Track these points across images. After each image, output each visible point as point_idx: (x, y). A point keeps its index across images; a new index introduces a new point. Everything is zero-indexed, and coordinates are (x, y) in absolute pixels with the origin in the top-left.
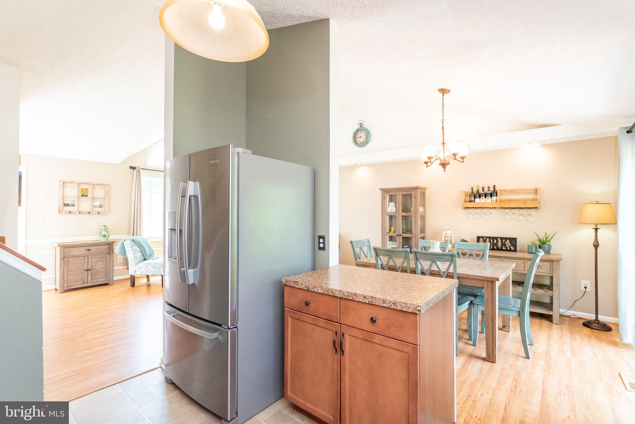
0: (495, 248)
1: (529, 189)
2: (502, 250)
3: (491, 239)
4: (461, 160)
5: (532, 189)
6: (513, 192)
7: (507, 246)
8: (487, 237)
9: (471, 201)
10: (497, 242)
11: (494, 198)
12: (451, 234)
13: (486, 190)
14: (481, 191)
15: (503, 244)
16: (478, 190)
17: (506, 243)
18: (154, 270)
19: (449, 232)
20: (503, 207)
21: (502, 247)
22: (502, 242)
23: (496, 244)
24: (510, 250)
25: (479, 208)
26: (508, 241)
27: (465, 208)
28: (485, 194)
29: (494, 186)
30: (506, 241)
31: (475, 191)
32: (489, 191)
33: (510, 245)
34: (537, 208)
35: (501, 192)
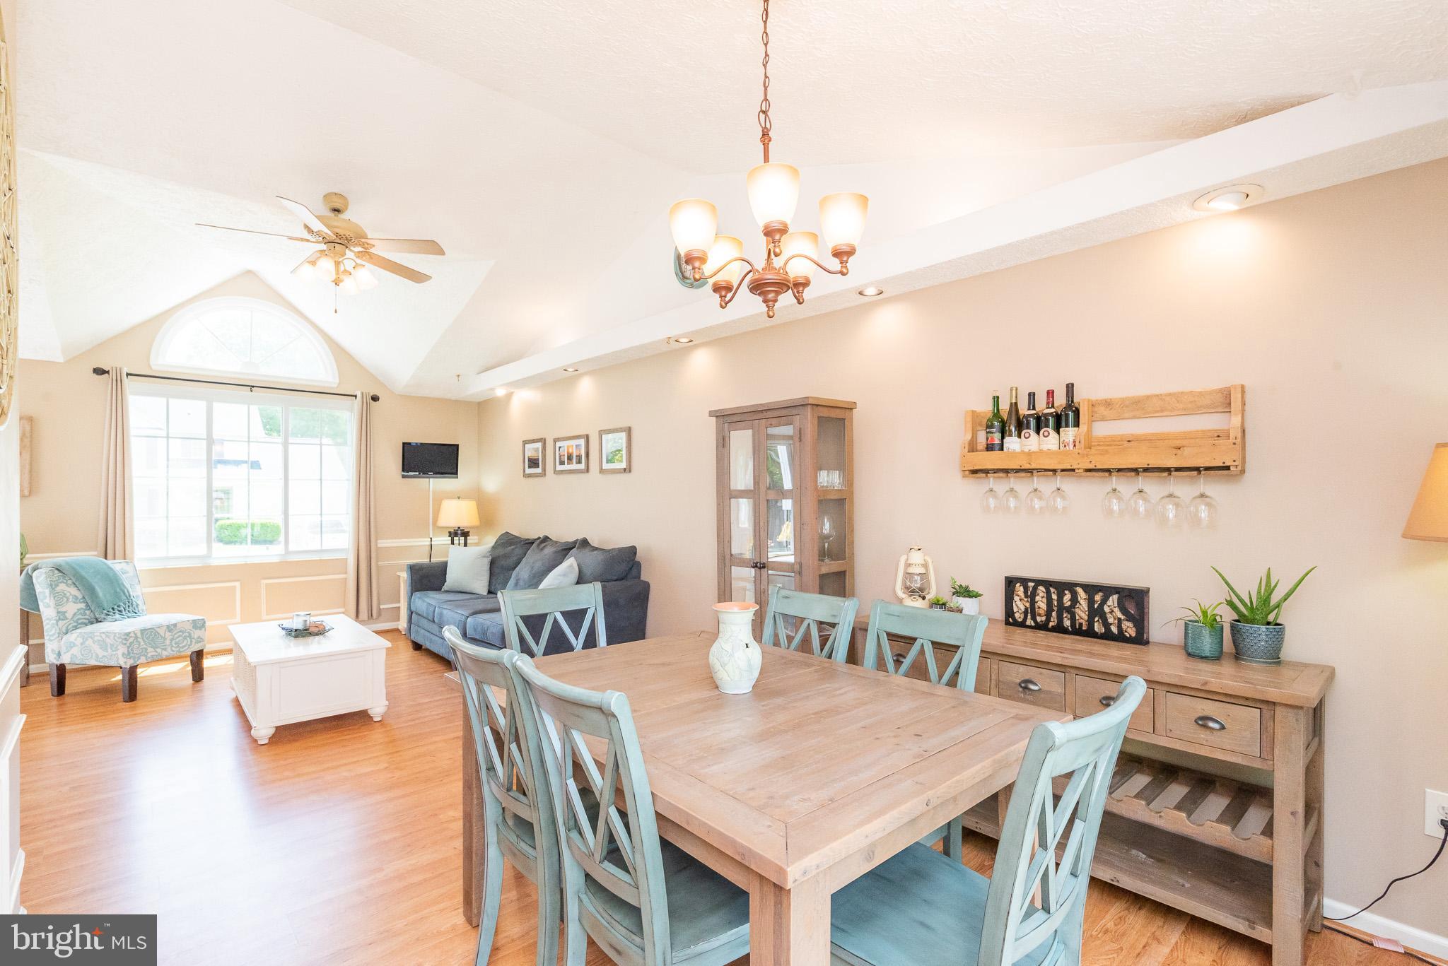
0: (1067, 623)
1: (1201, 394)
2: (1090, 633)
3: (1052, 590)
4: (835, 264)
5: (1211, 393)
6: (1138, 406)
7: (1111, 621)
8: (1039, 582)
9: (989, 448)
10: (1074, 600)
11: (1069, 433)
12: (925, 566)
13: (1041, 406)
14: (1024, 410)
15: (1096, 612)
16: (1016, 403)
17: (1106, 609)
18: (101, 653)
19: (917, 558)
20: (1099, 467)
21: (1091, 622)
22: (1091, 601)
23: (1071, 610)
24: (1121, 638)
25: (1018, 471)
26: (1113, 600)
27: (974, 472)
28: (1038, 419)
29: (1070, 388)
30: (1104, 601)
31: (1004, 407)
32: (1053, 407)
33: (1120, 615)
34: (1228, 468)
35: (1096, 409)
